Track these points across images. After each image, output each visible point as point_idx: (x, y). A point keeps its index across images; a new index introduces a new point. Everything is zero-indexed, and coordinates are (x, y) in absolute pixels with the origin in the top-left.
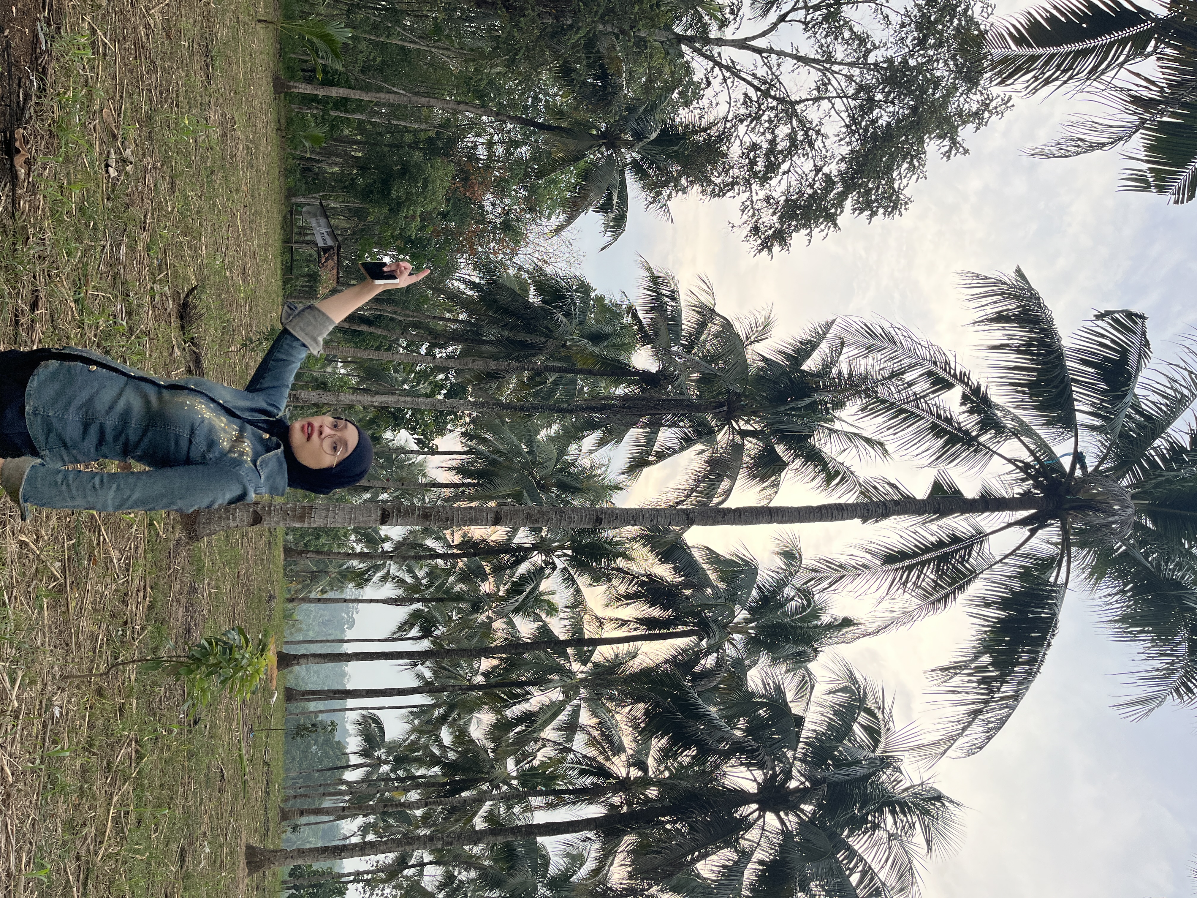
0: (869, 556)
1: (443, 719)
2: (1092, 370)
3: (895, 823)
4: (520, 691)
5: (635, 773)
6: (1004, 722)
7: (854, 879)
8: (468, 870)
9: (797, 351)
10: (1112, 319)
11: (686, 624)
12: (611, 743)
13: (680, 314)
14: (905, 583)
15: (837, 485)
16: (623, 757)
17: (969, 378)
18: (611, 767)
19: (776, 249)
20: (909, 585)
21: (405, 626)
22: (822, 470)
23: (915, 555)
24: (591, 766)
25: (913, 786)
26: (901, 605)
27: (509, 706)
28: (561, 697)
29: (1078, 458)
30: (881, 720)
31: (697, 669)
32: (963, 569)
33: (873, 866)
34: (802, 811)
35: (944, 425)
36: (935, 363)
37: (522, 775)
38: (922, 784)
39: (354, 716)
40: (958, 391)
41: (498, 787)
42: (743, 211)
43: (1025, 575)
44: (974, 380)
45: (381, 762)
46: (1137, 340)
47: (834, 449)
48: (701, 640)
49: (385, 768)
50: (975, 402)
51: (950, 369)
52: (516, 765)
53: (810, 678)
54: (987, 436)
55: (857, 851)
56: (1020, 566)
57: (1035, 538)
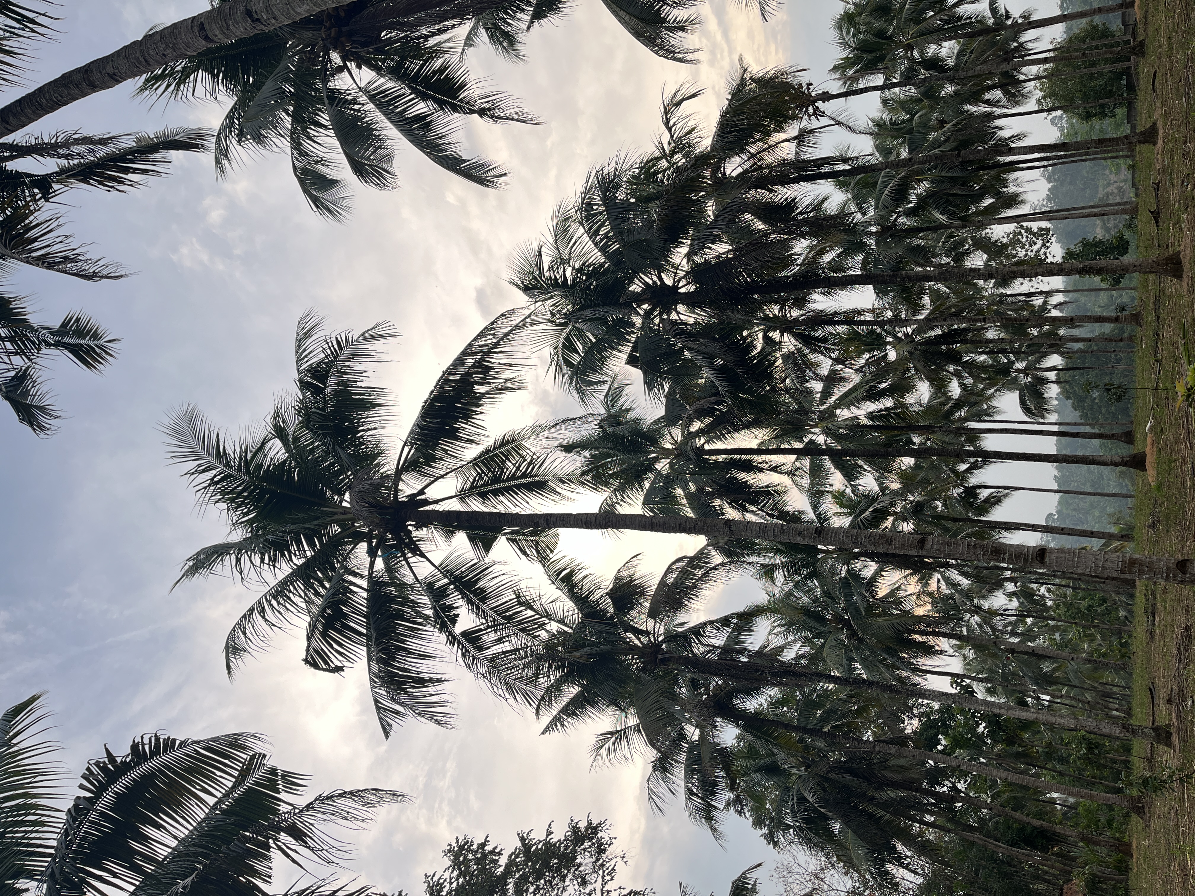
0: (558, 489)
1: (958, 404)
2: (351, 624)
3: (564, 271)
4: (879, 422)
5: (775, 335)
6: (479, 335)
7: (606, 229)
9: (583, 707)
10: (329, 666)
11: (715, 462)
12: (795, 364)
13: (686, 775)
14: (532, 461)
15: (565, 569)
16: (785, 351)
17: (448, 639)
18: (796, 343)
19: (583, 825)
20: (529, 460)
21: (994, 501)
22: (576, 585)
23: (519, 487)
24: (815, 345)
25: (544, 300)
26: (540, 442)
27: (891, 408)
28: (838, 412)
29: (372, 553)
30: (560, 357)
31: (708, 420)
32: (483, 468)
33: (588, 238)
35: (475, 599)
36: (474, 658)
37: (881, 345)
38: (537, 301)
39: (1053, 418)
40: (458, 629)
41: (906, 335)
42: (613, 869)
43: (431, 459)
44: (443, 637)
45: (1025, 371)
46: (314, 644)
47: (561, 604)
48: (701, 446)
49: (1020, 365)
50: (446, 616)
51: (462, 650)
52: (887, 354)
53: (607, 403)
54: (440, 583)
55: (599, 251)
56: (432, 467)
57: (419, 488)
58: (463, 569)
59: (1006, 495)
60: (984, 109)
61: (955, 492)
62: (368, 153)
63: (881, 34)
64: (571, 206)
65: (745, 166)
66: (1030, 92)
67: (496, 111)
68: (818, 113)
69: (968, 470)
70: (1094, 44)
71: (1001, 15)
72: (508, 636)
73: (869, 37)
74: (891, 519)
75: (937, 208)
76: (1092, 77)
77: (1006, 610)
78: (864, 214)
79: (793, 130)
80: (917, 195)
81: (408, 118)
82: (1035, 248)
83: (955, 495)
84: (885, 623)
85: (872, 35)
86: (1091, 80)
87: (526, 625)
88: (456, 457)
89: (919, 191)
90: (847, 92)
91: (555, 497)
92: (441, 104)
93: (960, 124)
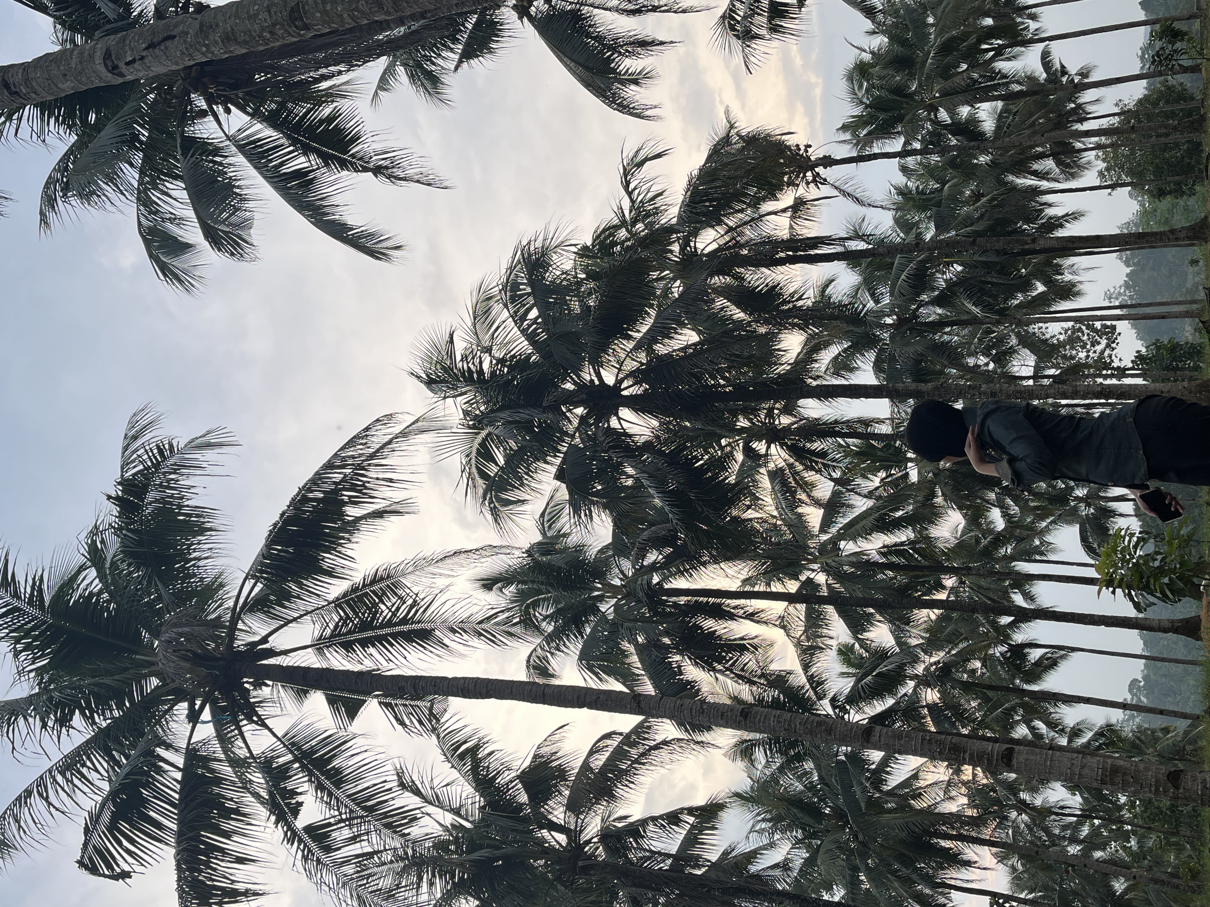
0: (446, 641)
1: (1003, 539)
2: (152, 814)
3: (481, 363)
4: (894, 559)
5: (760, 447)
6: (347, 444)
7: (534, 313)
8: (977, 366)
10: (113, 870)
11: (676, 605)
12: (784, 483)
14: (415, 603)
15: (465, 742)
16: (771, 466)
17: (286, 834)
18: (787, 457)
20: (410, 602)
21: (1048, 664)
22: (481, 762)
23: (395, 636)
24: (811, 461)
25: (455, 396)
26: (424, 580)
27: (911, 543)
28: (842, 544)
29: (194, 717)
30: (474, 466)
31: (669, 550)
32: (348, 610)
33: (513, 323)
34: (575, 383)
35: (326, 783)
36: (318, 861)
37: (900, 462)
38: (445, 398)
40: (300, 823)
43: (285, 597)
44: (280, 832)
45: (1087, 500)
46: (96, 840)
47: (459, 789)
48: (658, 584)
49: (1080, 492)
50: (286, 804)
51: (303, 851)
52: (907, 474)
53: (543, 524)
54: (281, 760)
55: (526, 339)
56: (285, 608)
57: (264, 633)
58: (313, 743)
59: (1062, 657)
60: (1030, 182)
61: (999, 650)
62: (225, 215)
63: (900, 91)
64: (494, 284)
65: (722, 242)
66: (1089, 163)
67: (395, 170)
68: (818, 180)
69: (1012, 625)
70: (1168, 108)
71: (1056, 70)
72: (367, 833)
73: (884, 93)
74: (911, 684)
75: (970, 297)
76: (1165, 148)
77: (1062, 808)
78: (877, 302)
79: (787, 199)
80: (946, 281)
81: (285, 174)
82: (1099, 348)
83: (998, 654)
84: (897, 821)
85: (887, 90)
86: (1165, 151)
87: (395, 819)
88: (318, 595)
89: (948, 276)
90: (859, 156)
91: (441, 651)
92: (326, 159)
93: (996, 199)
